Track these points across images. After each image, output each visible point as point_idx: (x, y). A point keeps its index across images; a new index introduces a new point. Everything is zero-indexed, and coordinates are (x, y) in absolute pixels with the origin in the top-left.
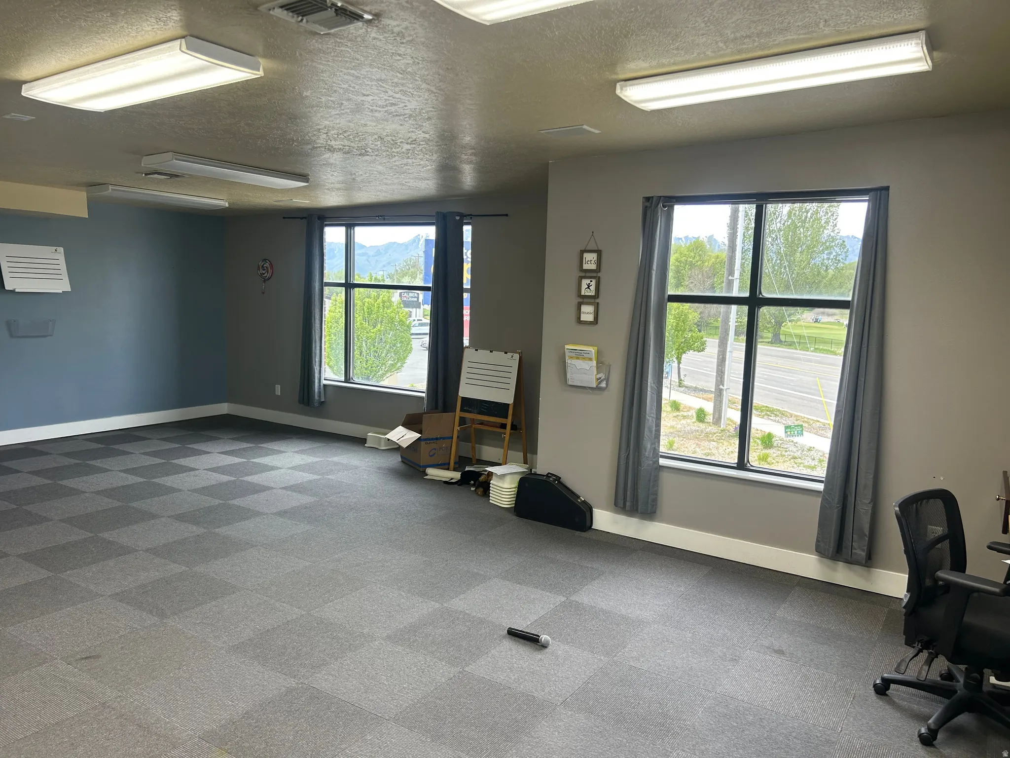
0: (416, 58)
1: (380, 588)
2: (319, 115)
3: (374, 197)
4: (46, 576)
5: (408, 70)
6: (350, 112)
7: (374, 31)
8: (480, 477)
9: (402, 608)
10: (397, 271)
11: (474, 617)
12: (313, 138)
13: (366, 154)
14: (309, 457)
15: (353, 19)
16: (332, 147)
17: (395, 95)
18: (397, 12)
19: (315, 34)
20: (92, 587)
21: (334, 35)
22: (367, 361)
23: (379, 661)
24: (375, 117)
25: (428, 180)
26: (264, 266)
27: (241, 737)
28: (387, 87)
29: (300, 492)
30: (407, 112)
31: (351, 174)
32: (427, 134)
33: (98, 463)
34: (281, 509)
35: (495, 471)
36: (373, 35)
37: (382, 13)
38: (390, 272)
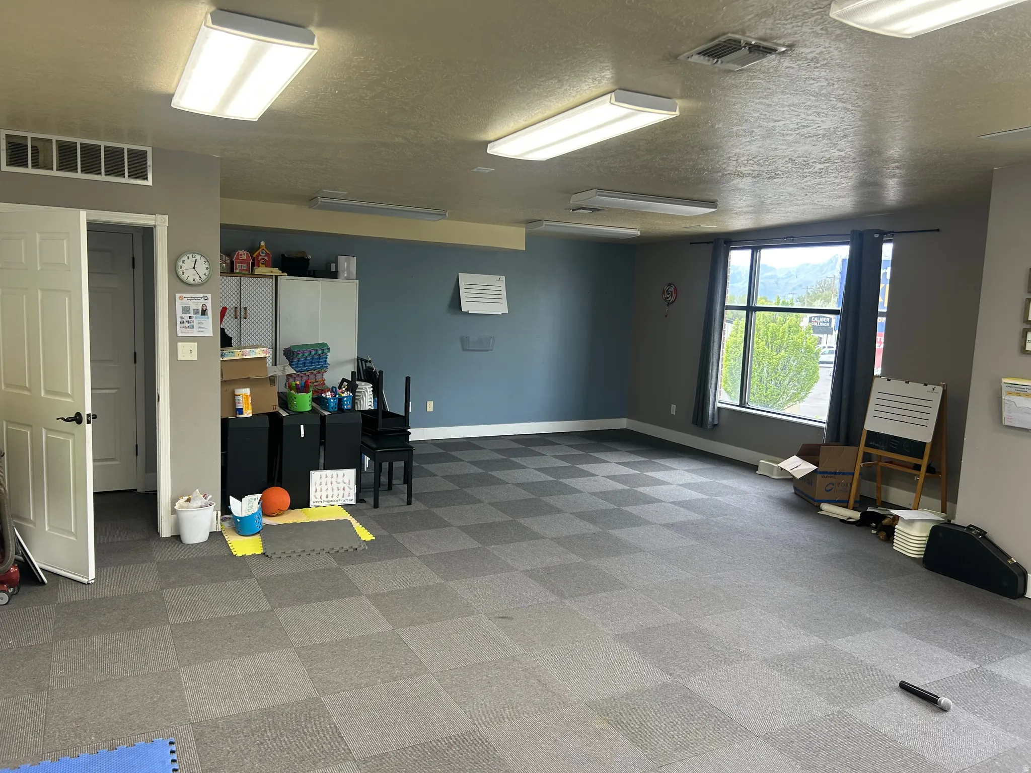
0: (831, 79)
1: (760, 612)
2: (730, 144)
3: (783, 218)
4: (477, 547)
5: (822, 92)
6: (761, 138)
7: (787, 61)
8: (884, 519)
9: (781, 636)
10: (809, 294)
11: (861, 661)
12: (724, 166)
13: (776, 176)
14: (699, 477)
15: (765, 54)
16: (742, 172)
17: (808, 118)
18: (812, 40)
19: (730, 71)
20: (509, 561)
21: (747, 70)
22: (767, 389)
23: (753, 680)
24: (786, 140)
25: (843, 197)
26: (670, 290)
27: (619, 713)
28: (800, 111)
29: (688, 509)
30: (821, 132)
31: (760, 198)
32: (842, 151)
33: (517, 460)
34: (669, 522)
35: (901, 515)
36: (786, 64)
37: (795, 43)
38: (800, 295)
